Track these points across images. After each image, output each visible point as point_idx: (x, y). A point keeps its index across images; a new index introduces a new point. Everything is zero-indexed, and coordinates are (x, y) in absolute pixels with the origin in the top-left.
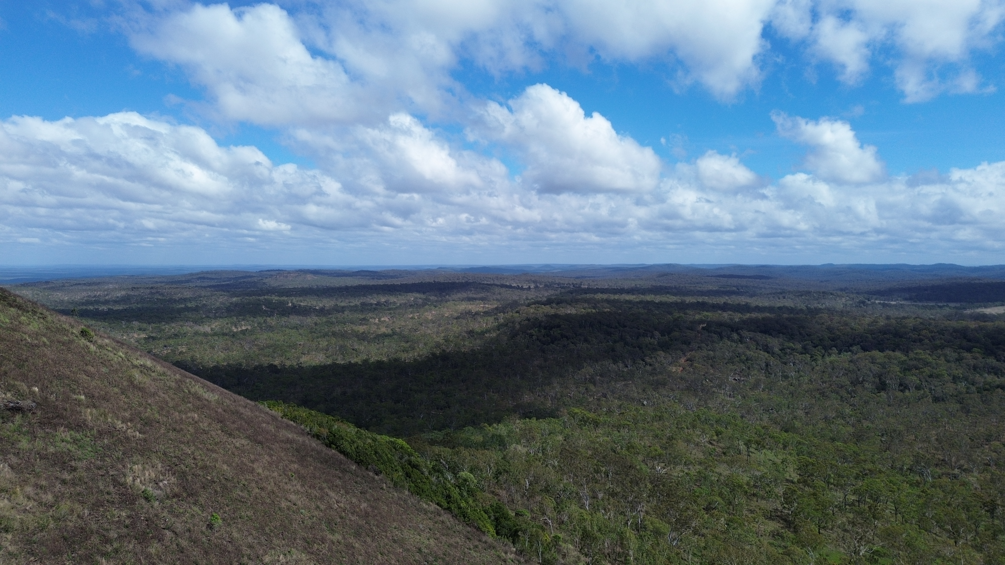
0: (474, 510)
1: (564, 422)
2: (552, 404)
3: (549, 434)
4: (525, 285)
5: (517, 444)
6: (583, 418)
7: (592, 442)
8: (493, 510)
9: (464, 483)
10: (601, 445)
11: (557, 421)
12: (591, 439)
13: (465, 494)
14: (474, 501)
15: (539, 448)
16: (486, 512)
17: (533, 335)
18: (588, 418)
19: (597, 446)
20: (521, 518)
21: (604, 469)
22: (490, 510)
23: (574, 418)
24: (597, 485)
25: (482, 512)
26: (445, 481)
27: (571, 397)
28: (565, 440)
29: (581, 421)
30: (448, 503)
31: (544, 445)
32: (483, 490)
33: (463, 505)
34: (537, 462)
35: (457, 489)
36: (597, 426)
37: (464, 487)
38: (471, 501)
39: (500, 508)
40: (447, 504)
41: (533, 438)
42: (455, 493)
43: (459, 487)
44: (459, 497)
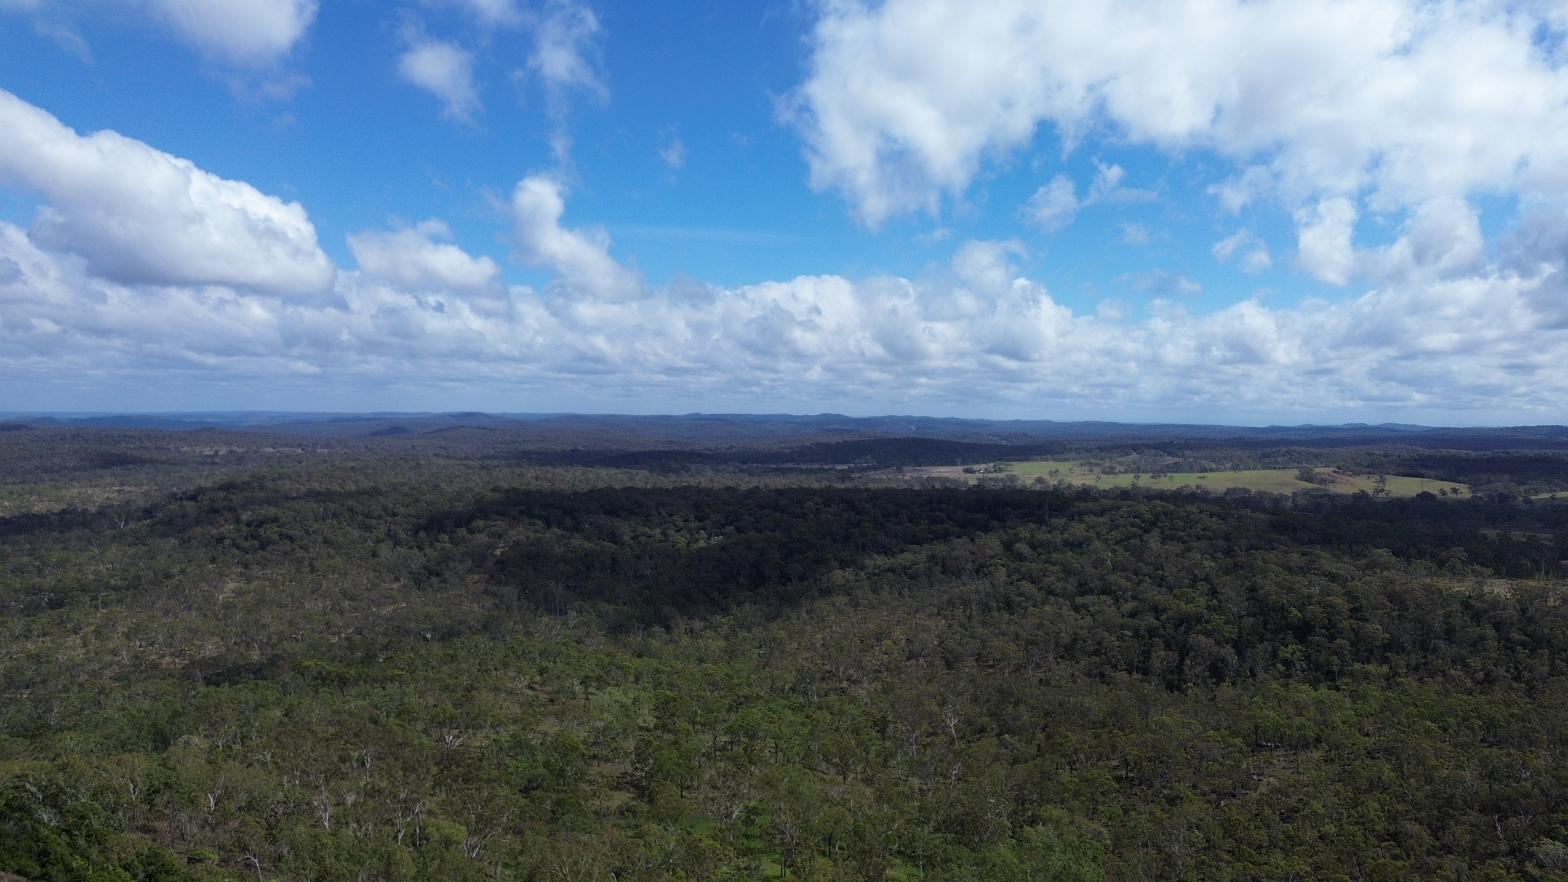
1: (284, 685)
2: (262, 654)
3: (256, 709)
5: (191, 733)
6: (320, 673)
7: (337, 712)
8: (141, 862)
9: (80, 822)
10: (351, 714)
11: (270, 685)
12: (334, 707)
13: (82, 842)
14: (101, 852)
15: (235, 737)
16: (126, 868)
17: (224, 538)
18: (329, 673)
19: (345, 716)
20: (199, 866)
21: (356, 754)
22: (136, 863)
23: (303, 675)
24: (343, 782)
27: (297, 640)
28: (286, 715)
29: (316, 678)
31: (245, 729)
32: (119, 829)
34: (231, 762)
35: (64, 836)
36: (345, 684)
39: (156, 855)
40: (39, 869)
41: (223, 719)
42: (60, 845)
43: (69, 832)
44: (66, 851)
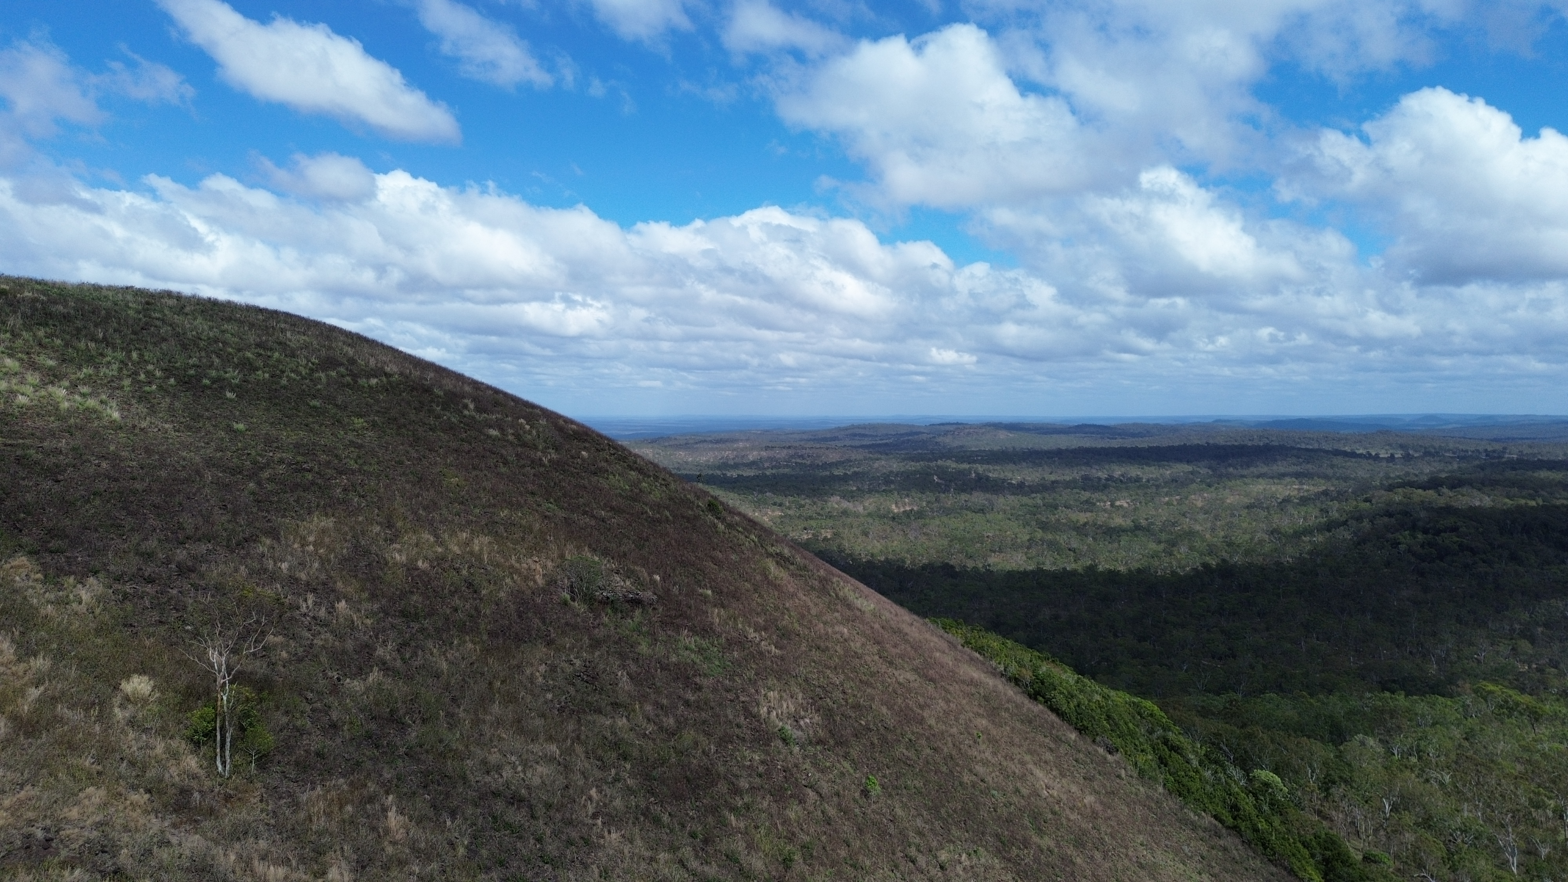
0: (1283, 838)
1: (1465, 707)
2: (1440, 670)
3: (1434, 724)
4: (1383, 451)
5: (1366, 734)
6: (1506, 702)
7: (1526, 749)
8: (1319, 844)
9: (1264, 789)
10: (1544, 756)
11: (1449, 703)
12: (1523, 743)
13: (1266, 808)
14: (1283, 823)
15: (1412, 748)
16: (1306, 845)
17: (1399, 543)
18: (1517, 704)
19: (1537, 757)
20: (1374, 867)
21: (1552, 803)
22: (1314, 843)
23: (1486, 701)
24: (1535, 830)
25: (1299, 845)
26: (1230, 781)
27: (1479, 662)
28: (1466, 739)
29: (1501, 707)
30: (1235, 818)
31: (1422, 743)
32: (1299, 806)
33: (1262, 825)
34: (1407, 773)
35: (1251, 798)
36: (1537, 720)
37: (1264, 796)
38: (1277, 821)
39: (1334, 843)
40: (1232, 820)
41: (1399, 727)
42: (1247, 804)
43: (1255, 795)
44: (1254, 812)
